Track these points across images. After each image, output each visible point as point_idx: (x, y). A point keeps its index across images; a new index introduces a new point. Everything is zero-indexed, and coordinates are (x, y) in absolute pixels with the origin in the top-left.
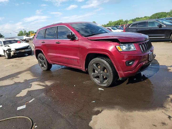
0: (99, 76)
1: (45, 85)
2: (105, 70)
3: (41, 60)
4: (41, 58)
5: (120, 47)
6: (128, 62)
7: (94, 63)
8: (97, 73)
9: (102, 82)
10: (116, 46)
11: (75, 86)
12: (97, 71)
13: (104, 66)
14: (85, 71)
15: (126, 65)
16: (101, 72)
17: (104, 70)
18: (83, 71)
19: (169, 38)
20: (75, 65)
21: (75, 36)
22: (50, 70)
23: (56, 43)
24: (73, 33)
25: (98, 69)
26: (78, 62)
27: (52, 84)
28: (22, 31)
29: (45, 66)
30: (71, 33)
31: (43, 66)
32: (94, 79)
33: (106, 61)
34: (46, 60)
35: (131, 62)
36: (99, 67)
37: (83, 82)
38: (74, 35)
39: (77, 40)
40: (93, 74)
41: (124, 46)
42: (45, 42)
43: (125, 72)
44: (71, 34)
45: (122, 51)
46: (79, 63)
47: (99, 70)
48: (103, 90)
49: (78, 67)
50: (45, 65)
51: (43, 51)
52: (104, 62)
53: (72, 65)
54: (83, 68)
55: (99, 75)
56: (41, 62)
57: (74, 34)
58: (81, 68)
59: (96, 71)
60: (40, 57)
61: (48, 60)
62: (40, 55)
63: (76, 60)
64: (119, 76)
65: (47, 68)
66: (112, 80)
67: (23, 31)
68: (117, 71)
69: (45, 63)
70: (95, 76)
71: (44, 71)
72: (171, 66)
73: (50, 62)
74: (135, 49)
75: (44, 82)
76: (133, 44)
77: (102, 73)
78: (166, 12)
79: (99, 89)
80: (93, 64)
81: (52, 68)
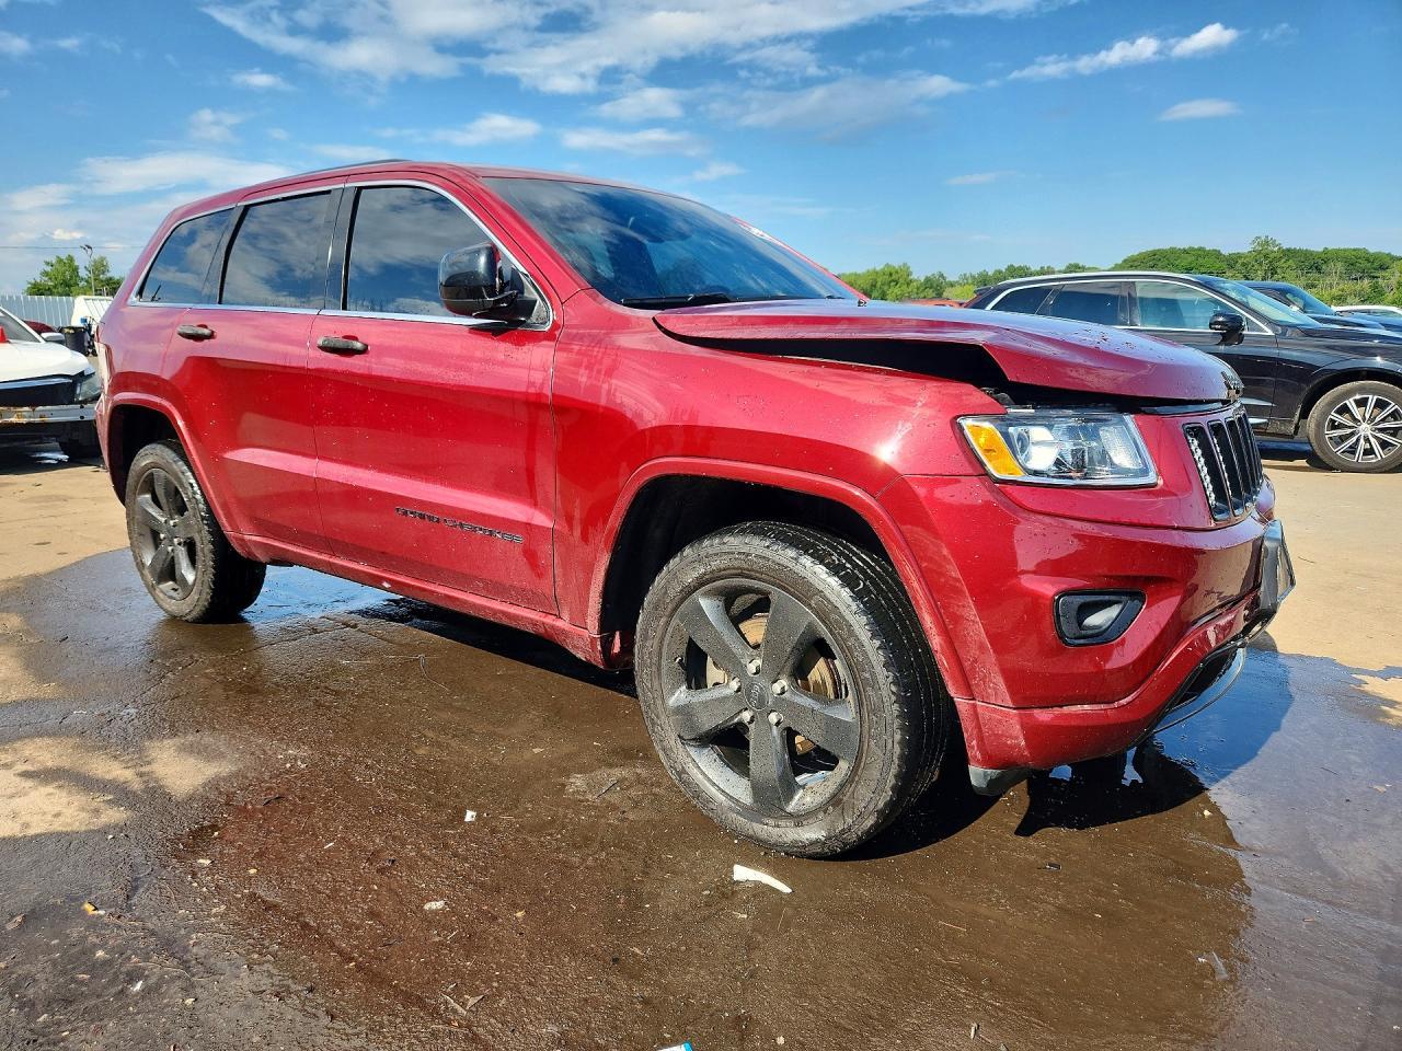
0: (741, 723)
1: (137, 785)
2: (819, 672)
3: (153, 511)
4: (160, 492)
5: (1006, 436)
6: (1080, 600)
7: (701, 583)
8: (726, 698)
9: (771, 799)
10: (967, 423)
11: (470, 816)
12: (733, 667)
13: (810, 625)
14: (597, 659)
15: (1061, 636)
16: (777, 688)
17: (800, 672)
18: (580, 655)
19: (1296, 432)
20: (497, 590)
21: (531, 293)
22: (243, 620)
23: (324, 348)
24: (511, 261)
25: (737, 648)
26: (531, 556)
27: (214, 784)
28: (71, 259)
29: (190, 577)
30: (493, 254)
31: (169, 572)
32: (693, 751)
33: (835, 570)
34: (210, 510)
35: (1108, 604)
36: (755, 629)
37: (567, 773)
38: (515, 282)
39: (547, 328)
40: (681, 695)
41: (1038, 433)
42: (211, 336)
43: (1044, 716)
44: (482, 260)
45: (1020, 477)
46: (540, 576)
47: (752, 668)
48: (786, 889)
49: (526, 615)
50: (193, 562)
51: (180, 423)
52: (812, 580)
53: (464, 581)
54: (581, 631)
55: (746, 716)
56: (155, 535)
57: (515, 272)
58: (559, 623)
59: (713, 674)
60: (149, 485)
61: (223, 521)
62: (150, 456)
63: (519, 539)
64: (973, 751)
65: (207, 595)
66: (891, 781)
67: (83, 262)
68: (952, 691)
69: (191, 547)
70: (708, 722)
71: (174, 620)
72: (1389, 673)
73: (248, 538)
74: (1152, 478)
75: (141, 750)
76: (1128, 418)
77: (780, 703)
78: (1225, 252)
79: (742, 873)
80: (689, 591)
81: (261, 600)
